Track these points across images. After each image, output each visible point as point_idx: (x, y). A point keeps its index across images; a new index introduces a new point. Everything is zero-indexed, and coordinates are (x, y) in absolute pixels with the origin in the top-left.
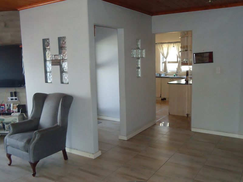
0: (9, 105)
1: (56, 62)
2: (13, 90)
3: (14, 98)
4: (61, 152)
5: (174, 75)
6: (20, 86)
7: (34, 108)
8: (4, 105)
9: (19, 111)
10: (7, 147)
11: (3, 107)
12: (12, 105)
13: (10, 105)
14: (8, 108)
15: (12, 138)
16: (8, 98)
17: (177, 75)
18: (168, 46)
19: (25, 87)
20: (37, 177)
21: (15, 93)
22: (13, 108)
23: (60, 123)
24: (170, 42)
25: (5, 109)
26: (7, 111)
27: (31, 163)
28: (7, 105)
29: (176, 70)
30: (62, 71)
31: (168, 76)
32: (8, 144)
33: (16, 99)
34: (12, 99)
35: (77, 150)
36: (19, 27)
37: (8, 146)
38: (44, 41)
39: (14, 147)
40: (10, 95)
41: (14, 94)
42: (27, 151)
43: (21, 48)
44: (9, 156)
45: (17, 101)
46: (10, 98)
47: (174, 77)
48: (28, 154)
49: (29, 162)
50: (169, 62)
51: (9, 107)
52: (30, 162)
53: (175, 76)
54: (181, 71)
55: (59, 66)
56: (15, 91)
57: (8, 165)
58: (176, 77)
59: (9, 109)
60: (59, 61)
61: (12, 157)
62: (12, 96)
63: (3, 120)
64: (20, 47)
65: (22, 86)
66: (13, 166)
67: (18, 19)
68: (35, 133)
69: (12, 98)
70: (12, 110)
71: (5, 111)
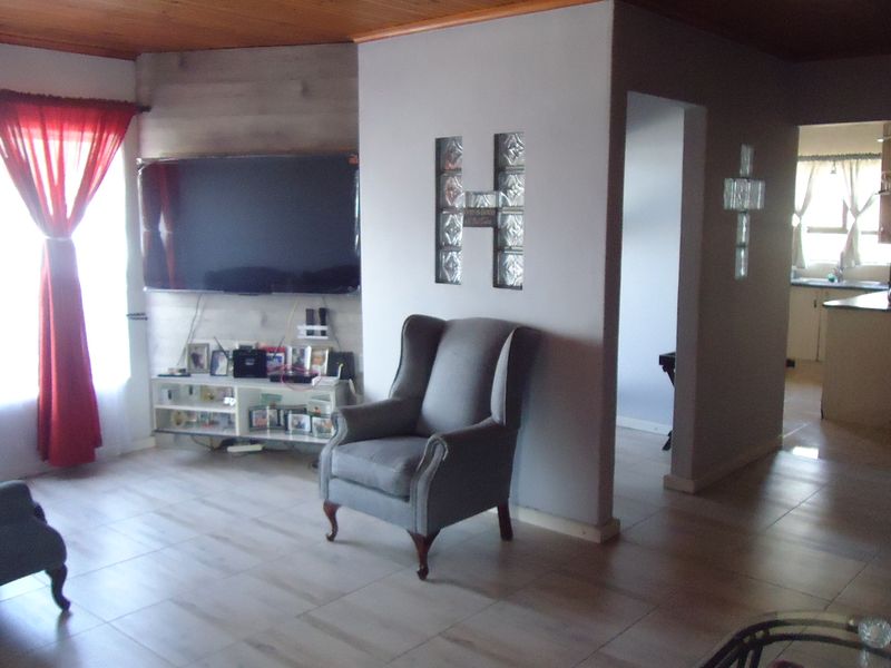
0: (298, 352)
1: (480, 216)
2: (316, 302)
3: (318, 328)
4: (495, 511)
5: (831, 276)
6: (344, 291)
7: (404, 362)
8: (284, 351)
9: (331, 372)
10: (327, 482)
11: (280, 358)
12: (309, 350)
13: (303, 353)
14: (295, 360)
15: (348, 452)
16: (299, 327)
17: (840, 278)
18: (813, 170)
19: (359, 294)
20: (433, 581)
21: (324, 313)
22: (312, 362)
23: (501, 416)
24: (820, 154)
25: (286, 363)
26: (293, 369)
27: (416, 537)
28: (294, 351)
29: (839, 259)
30: (499, 248)
31: (804, 280)
32: (334, 470)
33: (323, 333)
34: (310, 333)
35: (536, 509)
36: (352, 96)
37: (335, 477)
38: (440, 144)
39: (355, 483)
40: (303, 316)
41: (317, 316)
42: (406, 498)
43: (356, 167)
44: (331, 511)
45: (325, 338)
46: (304, 328)
47: (830, 284)
48: (409, 505)
49: (409, 532)
50: (810, 230)
51: (298, 359)
52: (412, 534)
53: (832, 280)
54: (858, 263)
55: (489, 231)
56: (323, 306)
57: (325, 538)
58: (836, 283)
59: (298, 365)
60: (493, 213)
61: (340, 514)
62: (310, 321)
63: (279, 398)
64: (352, 161)
65: (348, 292)
66: (342, 542)
67: (350, 69)
68: (433, 442)
69: (310, 328)
70: (307, 365)
71: (286, 369)
